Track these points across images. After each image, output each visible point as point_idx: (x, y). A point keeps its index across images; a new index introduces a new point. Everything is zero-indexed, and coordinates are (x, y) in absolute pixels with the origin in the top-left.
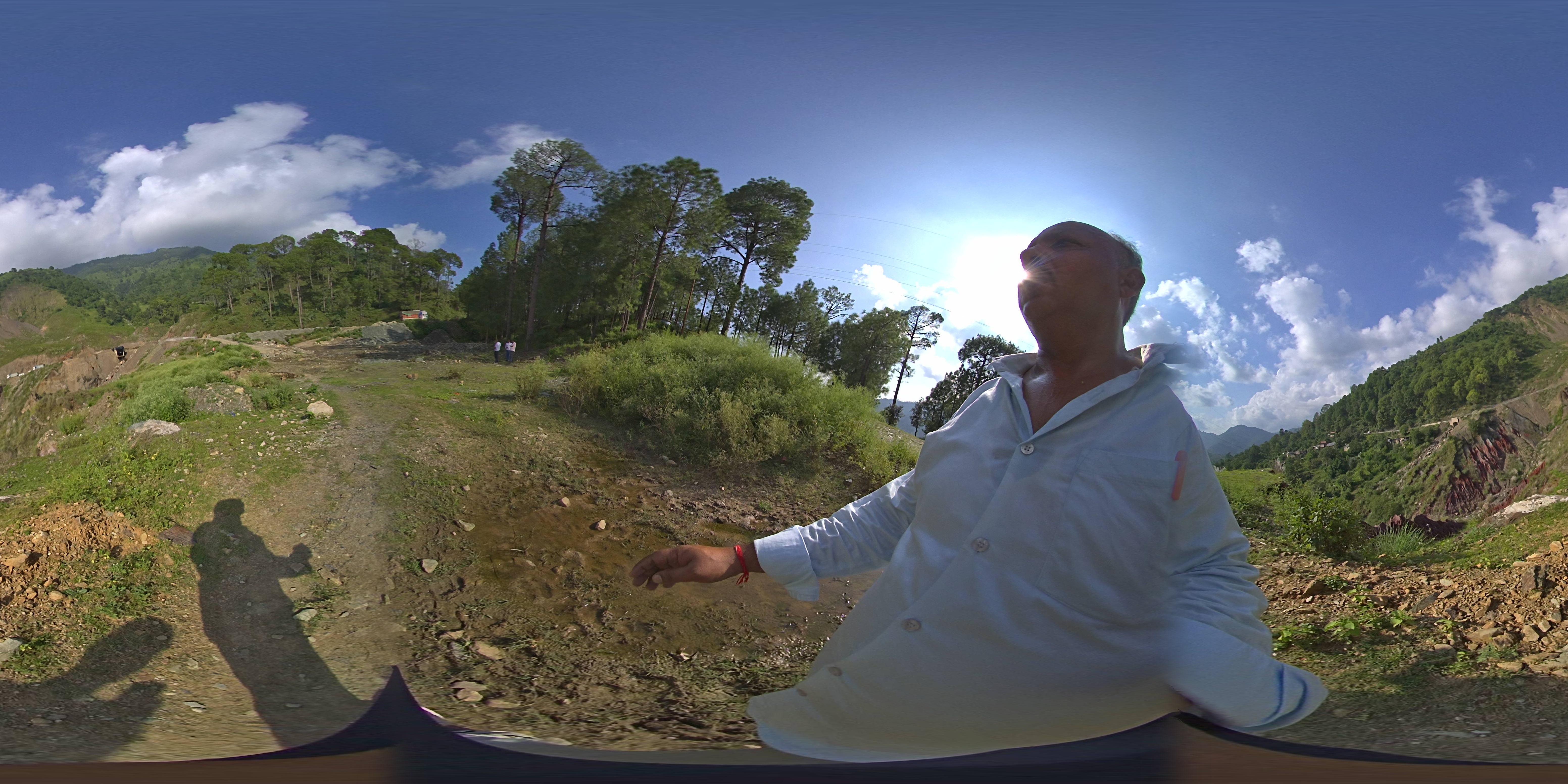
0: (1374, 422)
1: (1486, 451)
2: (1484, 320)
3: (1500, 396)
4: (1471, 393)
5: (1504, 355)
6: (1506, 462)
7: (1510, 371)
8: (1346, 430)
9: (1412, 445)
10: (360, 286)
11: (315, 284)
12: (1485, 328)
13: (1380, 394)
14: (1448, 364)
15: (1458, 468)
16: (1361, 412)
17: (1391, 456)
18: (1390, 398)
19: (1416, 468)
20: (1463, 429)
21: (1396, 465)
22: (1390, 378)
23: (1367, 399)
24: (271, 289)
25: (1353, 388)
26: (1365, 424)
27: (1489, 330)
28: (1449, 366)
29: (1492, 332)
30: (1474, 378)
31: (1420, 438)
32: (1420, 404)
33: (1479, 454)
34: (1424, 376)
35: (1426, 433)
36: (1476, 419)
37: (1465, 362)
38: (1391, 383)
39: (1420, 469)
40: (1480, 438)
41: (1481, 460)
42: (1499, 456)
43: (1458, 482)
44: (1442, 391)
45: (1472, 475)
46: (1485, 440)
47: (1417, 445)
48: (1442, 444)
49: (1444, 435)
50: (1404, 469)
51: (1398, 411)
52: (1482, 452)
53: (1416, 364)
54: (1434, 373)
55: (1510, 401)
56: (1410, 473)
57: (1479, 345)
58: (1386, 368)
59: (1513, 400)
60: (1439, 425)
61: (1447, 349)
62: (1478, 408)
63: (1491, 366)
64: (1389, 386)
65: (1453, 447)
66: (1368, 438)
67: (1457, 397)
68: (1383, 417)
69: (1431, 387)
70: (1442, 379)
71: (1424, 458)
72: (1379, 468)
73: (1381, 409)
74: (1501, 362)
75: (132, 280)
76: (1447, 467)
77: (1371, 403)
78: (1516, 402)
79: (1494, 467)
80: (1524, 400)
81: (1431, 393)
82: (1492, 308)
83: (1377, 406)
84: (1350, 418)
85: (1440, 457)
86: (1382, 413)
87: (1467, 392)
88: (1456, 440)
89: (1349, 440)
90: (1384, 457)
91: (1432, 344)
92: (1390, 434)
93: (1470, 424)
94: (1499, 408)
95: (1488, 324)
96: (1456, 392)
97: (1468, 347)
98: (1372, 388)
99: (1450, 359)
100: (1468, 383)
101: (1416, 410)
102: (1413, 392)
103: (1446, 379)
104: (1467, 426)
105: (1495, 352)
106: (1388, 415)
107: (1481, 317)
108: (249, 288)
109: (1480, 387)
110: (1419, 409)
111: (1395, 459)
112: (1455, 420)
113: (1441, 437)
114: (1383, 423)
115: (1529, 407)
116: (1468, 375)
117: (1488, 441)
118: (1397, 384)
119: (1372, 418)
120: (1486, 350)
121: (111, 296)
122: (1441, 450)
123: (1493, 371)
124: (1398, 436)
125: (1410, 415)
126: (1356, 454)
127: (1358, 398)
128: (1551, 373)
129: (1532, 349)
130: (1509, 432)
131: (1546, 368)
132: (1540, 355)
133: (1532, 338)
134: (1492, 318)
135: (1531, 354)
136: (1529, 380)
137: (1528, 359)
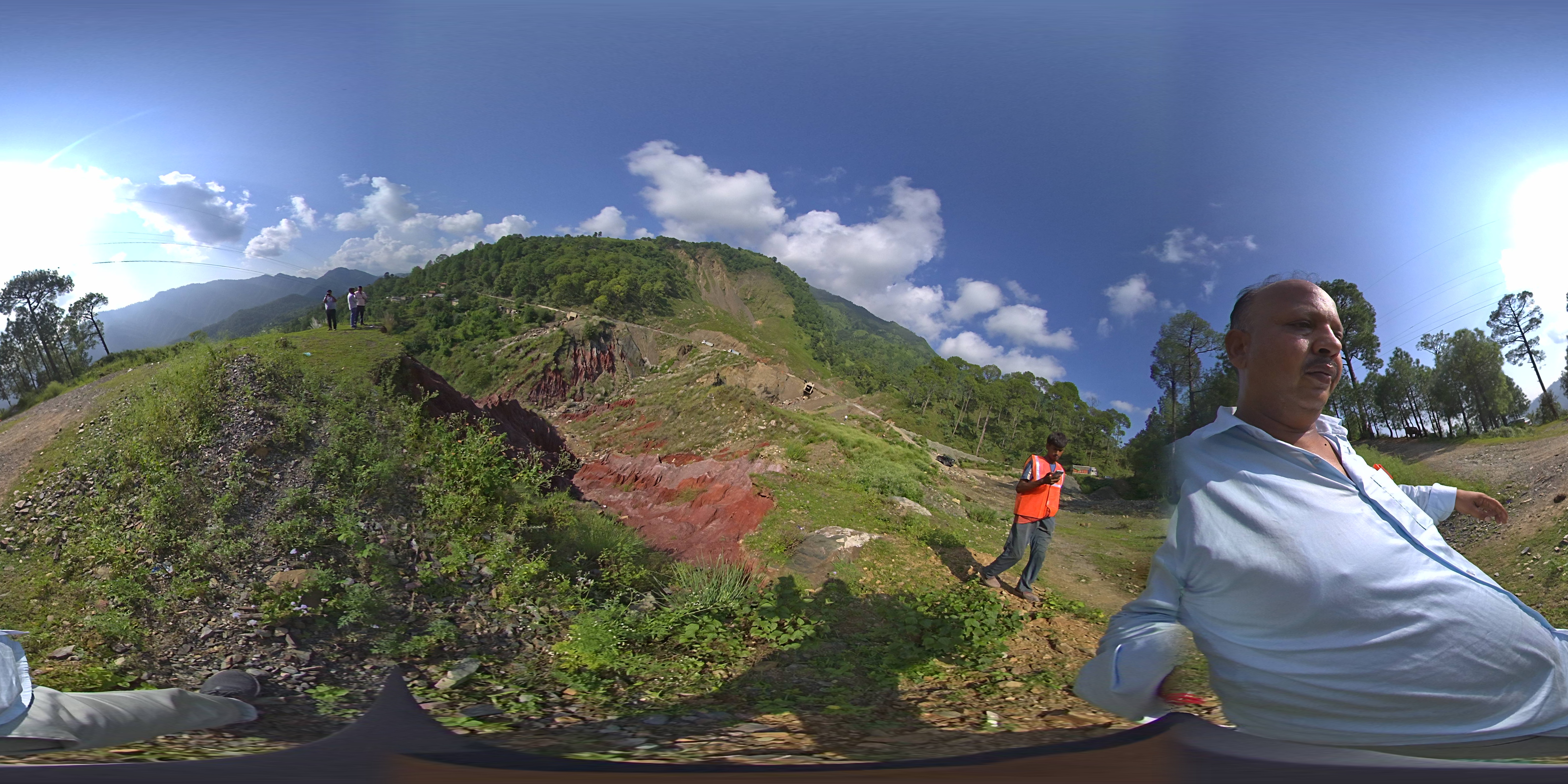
0: (491, 285)
2: (655, 241)
3: (626, 315)
4: (601, 298)
5: (652, 282)
6: (600, 377)
7: (648, 299)
8: (459, 285)
9: (522, 319)
13: (506, 260)
14: (593, 260)
15: (556, 361)
16: (480, 270)
17: (497, 323)
18: (517, 267)
19: (518, 344)
20: (578, 327)
21: (500, 334)
22: (525, 248)
23: (491, 260)
25: (480, 247)
26: (481, 284)
27: (651, 255)
28: (593, 263)
29: (655, 255)
30: (612, 286)
31: (532, 317)
32: (546, 284)
33: (580, 358)
35: (540, 315)
36: (594, 324)
37: (612, 267)
39: (521, 346)
41: (580, 364)
42: (596, 369)
43: (550, 374)
44: (573, 282)
45: (565, 374)
46: (592, 347)
47: (527, 322)
48: (552, 331)
49: (557, 323)
50: (506, 341)
51: (519, 282)
52: (584, 357)
53: (560, 246)
54: (576, 262)
55: (632, 325)
56: (510, 347)
57: (635, 259)
59: (636, 326)
60: (555, 312)
61: (600, 246)
62: (600, 315)
63: (635, 285)
64: (520, 254)
65: (561, 339)
66: (479, 299)
67: (585, 295)
68: (502, 282)
69: (565, 273)
70: (579, 272)
71: (529, 337)
72: (482, 332)
73: (503, 274)
74: (645, 287)
76: (546, 355)
77: (494, 265)
78: (638, 329)
79: (587, 377)
80: (645, 332)
81: (562, 279)
82: (671, 236)
83: (499, 270)
85: (545, 343)
86: (502, 279)
87: (598, 295)
88: (566, 334)
89: (459, 295)
90: (490, 322)
91: (586, 236)
92: (503, 302)
93: (585, 326)
94: (620, 325)
95: (656, 247)
96: (587, 290)
97: (623, 256)
98: (499, 251)
99: (598, 257)
100: (603, 287)
101: (539, 288)
102: (543, 270)
103: (583, 273)
104: (582, 326)
105: (646, 274)
106: (508, 283)
109: (612, 297)
110: (543, 289)
111: (500, 328)
112: (574, 315)
113: (553, 324)
114: (500, 288)
115: (646, 341)
116: (608, 280)
117: (595, 350)
118: (530, 255)
119: (490, 280)
120: (639, 268)
122: (548, 337)
123: (634, 290)
124: (511, 306)
125: (530, 291)
126: (464, 311)
127: (480, 260)
128: (683, 324)
129: (679, 292)
130: (616, 354)
131: (682, 317)
132: (684, 302)
133: (687, 283)
134: (664, 244)
135: (676, 296)
136: (660, 317)
137: (672, 299)
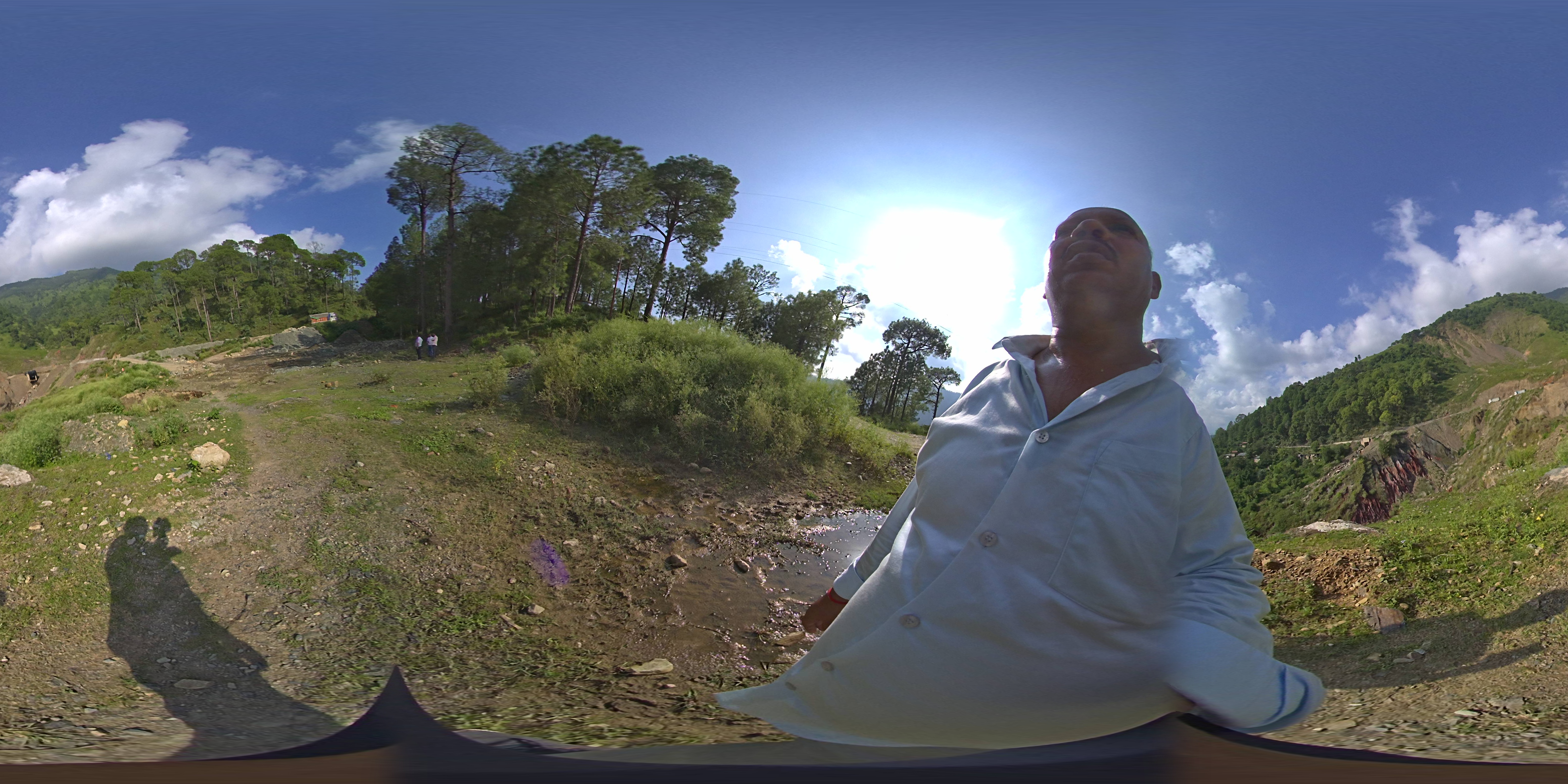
0: (1287, 436)
1: (1395, 472)
2: (1402, 341)
3: (1413, 418)
4: (1384, 414)
5: (1419, 378)
6: (1415, 485)
7: (1424, 394)
8: (1258, 442)
9: (1322, 461)
10: (265, 294)
11: (221, 296)
12: (1403, 349)
13: (1294, 408)
14: (1363, 383)
15: (1366, 488)
16: (1274, 424)
17: (1300, 471)
18: (1304, 413)
19: (1324, 485)
20: (1374, 450)
21: (1305, 480)
22: (1306, 393)
23: (1282, 412)
24: (177, 305)
25: (1269, 401)
26: (1278, 438)
27: (1406, 352)
28: (1364, 386)
29: (1409, 353)
30: (1388, 399)
31: (1330, 456)
32: (1334, 422)
33: (1388, 476)
34: (1339, 394)
35: (1336, 451)
36: (1388, 440)
37: (1380, 382)
38: (1306, 398)
39: (1327, 486)
40: (1390, 460)
41: (1390, 482)
42: (1408, 478)
43: (1365, 501)
44: (1355, 410)
45: (1379, 496)
46: (1395, 462)
47: (1327, 462)
48: (1352, 463)
49: (1354, 454)
50: (1311, 485)
51: (1310, 427)
52: (1391, 473)
53: (1333, 382)
54: (1350, 391)
55: (1423, 424)
56: (1317, 490)
57: (1396, 366)
58: (1303, 383)
59: (1426, 423)
60: (1350, 444)
61: (1364, 369)
62: (1390, 430)
63: (1407, 388)
64: (1304, 402)
65: (1362, 466)
66: (1279, 452)
67: (1370, 417)
68: (1296, 431)
69: (1345, 405)
70: (1356, 399)
71: (1333, 475)
72: (1286, 482)
73: (1295, 423)
74: (1416, 385)
75: (44, 304)
76: (1354, 486)
77: (1285, 417)
78: (1429, 425)
79: (1402, 489)
80: (1436, 423)
81: (1344, 411)
82: (1411, 330)
83: (1290, 420)
84: (1263, 430)
85: (1349, 476)
86: (1295, 428)
87: (1381, 413)
88: (1366, 460)
89: (1260, 452)
90: (1293, 472)
91: (1350, 363)
92: (1301, 450)
93: (1380, 445)
94: (1411, 430)
95: (1406, 346)
96: (1369, 412)
97: (1385, 368)
98: (1287, 402)
99: (1366, 379)
100: (1381, 404)
101: (1329, 427)
102: (1327, 409)
103: (1360, 398)
104: (1377, 447)
105: (1410, 374)
106: (1301, 430)
107: (1400, 339)
108: (156, 305)
109: (1393, 409)
110: (1332, 426)
111: (1304, 475)
112: (1366, 440)
113: (1351, 456)
114: (1295, 437)
115: (1442, 431)
116: (1383, 396)
117: (1398, 462)
118: (1312, 400)
119: (1285, 432)
120: (1402, 371)
121: (24, 320)
122: (1350, 469)
123: (1408, 393)
124: (1309, 452)
125: (1322, 432)
126: (1266, 466)
127: (1273, 411)
128: (1465, 397)
129: (1447, 372)
130: (1420, 455)
131: (1460, 392)
132: (1454, 379)
133: (1448, 361)
134: (1410, 339)
135: (1446, 377)
136: (1443, 404)
137: (1443, 382)
